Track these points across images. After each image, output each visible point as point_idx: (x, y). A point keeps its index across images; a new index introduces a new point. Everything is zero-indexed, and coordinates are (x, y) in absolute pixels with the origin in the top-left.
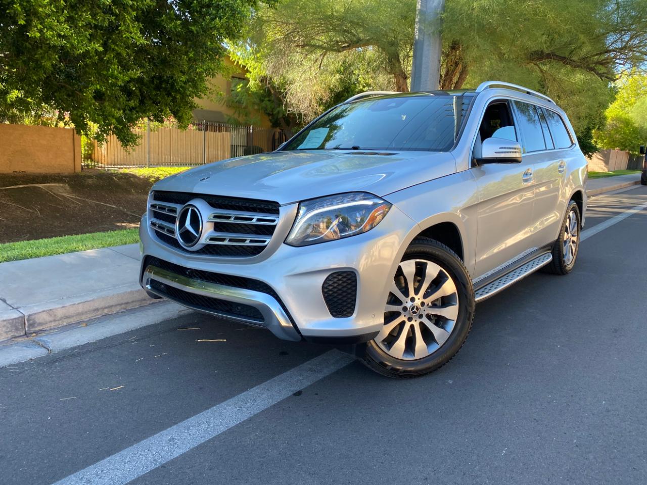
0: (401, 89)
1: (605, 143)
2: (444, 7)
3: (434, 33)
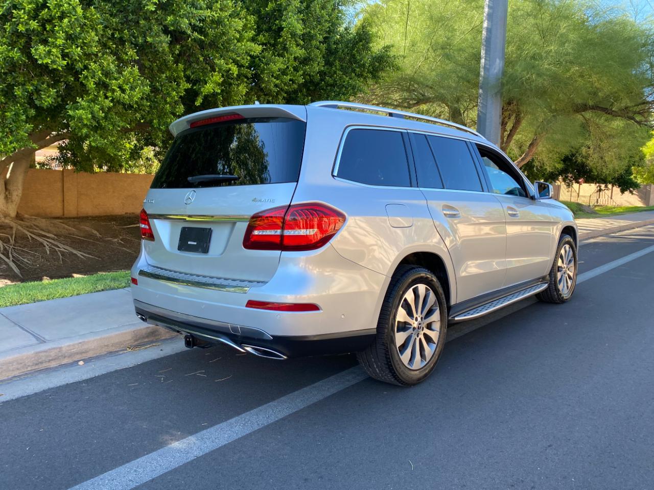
1: (645, 178)
2: (504, 73)
3: (496, 94)
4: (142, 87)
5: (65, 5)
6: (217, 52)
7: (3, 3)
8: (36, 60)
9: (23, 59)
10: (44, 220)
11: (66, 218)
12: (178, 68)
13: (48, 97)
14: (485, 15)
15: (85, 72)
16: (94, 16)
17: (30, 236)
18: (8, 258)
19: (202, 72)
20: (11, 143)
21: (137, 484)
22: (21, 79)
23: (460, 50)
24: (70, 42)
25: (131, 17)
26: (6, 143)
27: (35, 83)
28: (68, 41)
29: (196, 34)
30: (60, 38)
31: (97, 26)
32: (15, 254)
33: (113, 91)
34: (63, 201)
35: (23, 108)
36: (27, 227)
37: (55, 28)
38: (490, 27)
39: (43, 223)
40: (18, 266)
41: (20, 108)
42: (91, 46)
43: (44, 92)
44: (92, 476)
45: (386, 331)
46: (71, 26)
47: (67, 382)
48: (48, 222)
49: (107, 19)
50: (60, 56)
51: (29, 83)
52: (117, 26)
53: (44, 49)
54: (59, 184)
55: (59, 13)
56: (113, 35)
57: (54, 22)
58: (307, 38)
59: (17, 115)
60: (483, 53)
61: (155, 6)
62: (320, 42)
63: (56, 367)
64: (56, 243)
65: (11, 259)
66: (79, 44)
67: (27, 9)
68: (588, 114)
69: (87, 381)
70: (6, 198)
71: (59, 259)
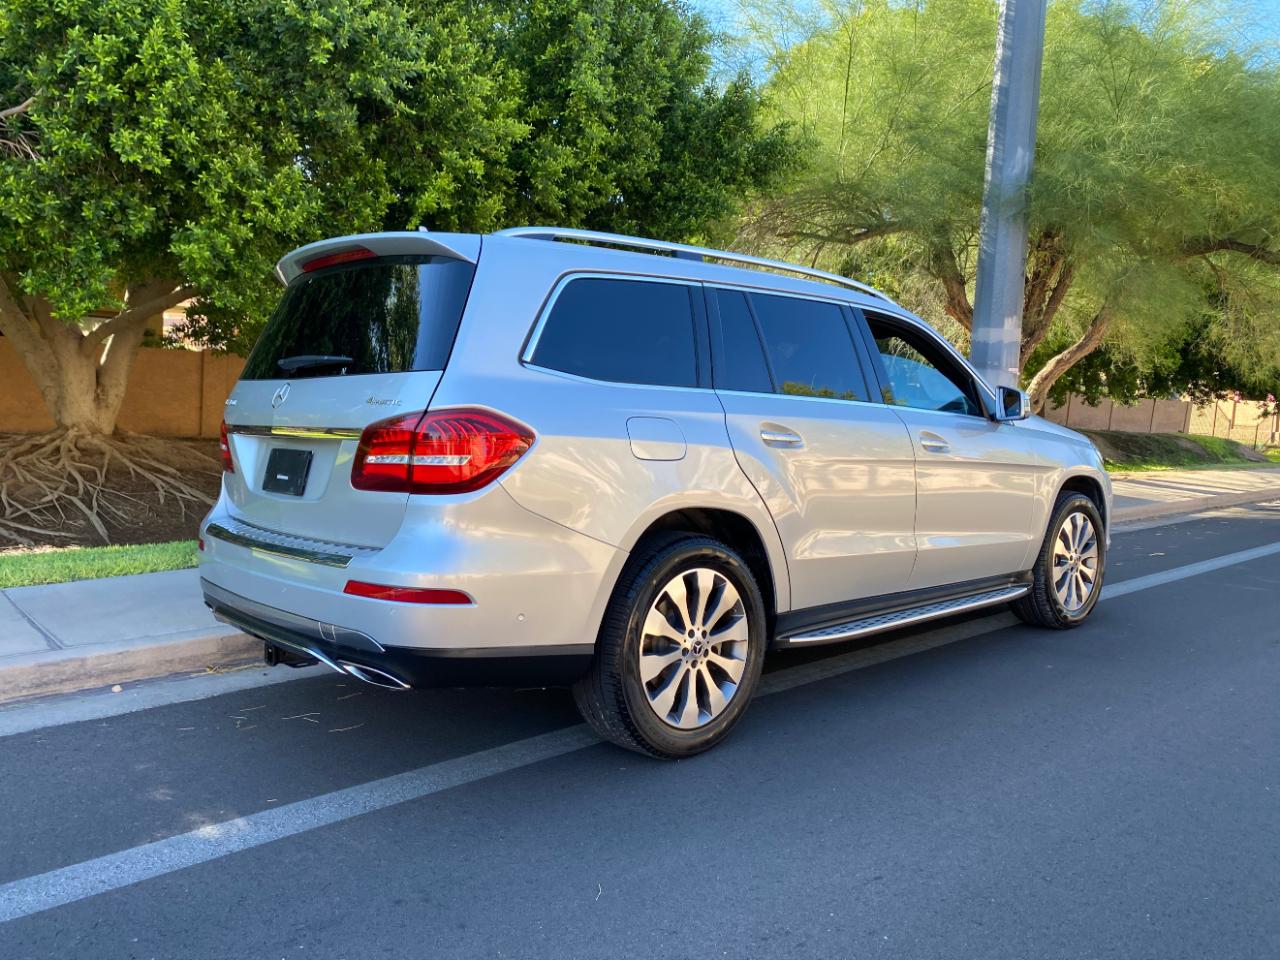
0: (956, 301)
2: (1032, 175)
3: (1015, 217)
4: (307, 203)
5: (168, 56)
6: (446, 136)
7: (64, 53)
8: (118, 156)
9: (98, 152)
10: (161, 442)
11: (204, 440)
12: (375, 166)
13: (141, 219)
14: (997, 61)
15: (203, 176)
16: (221, 75)
17: (134, 469)
18: (91, 508)
19: (420, 173)
20: (82, 300)
21: (110, 888)
22: (95, 188)
23: (948, 131)
24: (178, 123)
25: (291, 74)
26: (74, 300)
27: (120, 193)
28: (174, 120)
29: (402, 105)
30: (159, 115)
31: (227, 91)
32: (103, 502)
33: (255, 209)
34: (201, 408)
35: (99, 238)
36: (131, 453)
37: (150, 98)
38: (1005, 85)
39: (159, 446)
40: (106, 523)
41: (94, 239)
42: (215, 128)
43: (135, 210)
44: (44, 870)
45: (618, 650)
46: (179, 92)
47: (77, 720)
48: (168, 445)
49: (249, 80)
50: (158, 147)
51: (109, 194)
52: (266, 93)
53: (132, 136)
54: (194, 377)
55: (156, 70)
56: (258, 107)
57: (148, 85)
58: (625, 110)
59: (87, 250)
60: (991, 135)
61: (328, 56)
62: (651, 119)
63: (73, 694)
64: (177, 484)
65: (96, 509)
66: (192, 125)
67: (102, 63)
68: (1221, 260)
69: (110, 720)
70: (97, 399)
71: (180, 514)
